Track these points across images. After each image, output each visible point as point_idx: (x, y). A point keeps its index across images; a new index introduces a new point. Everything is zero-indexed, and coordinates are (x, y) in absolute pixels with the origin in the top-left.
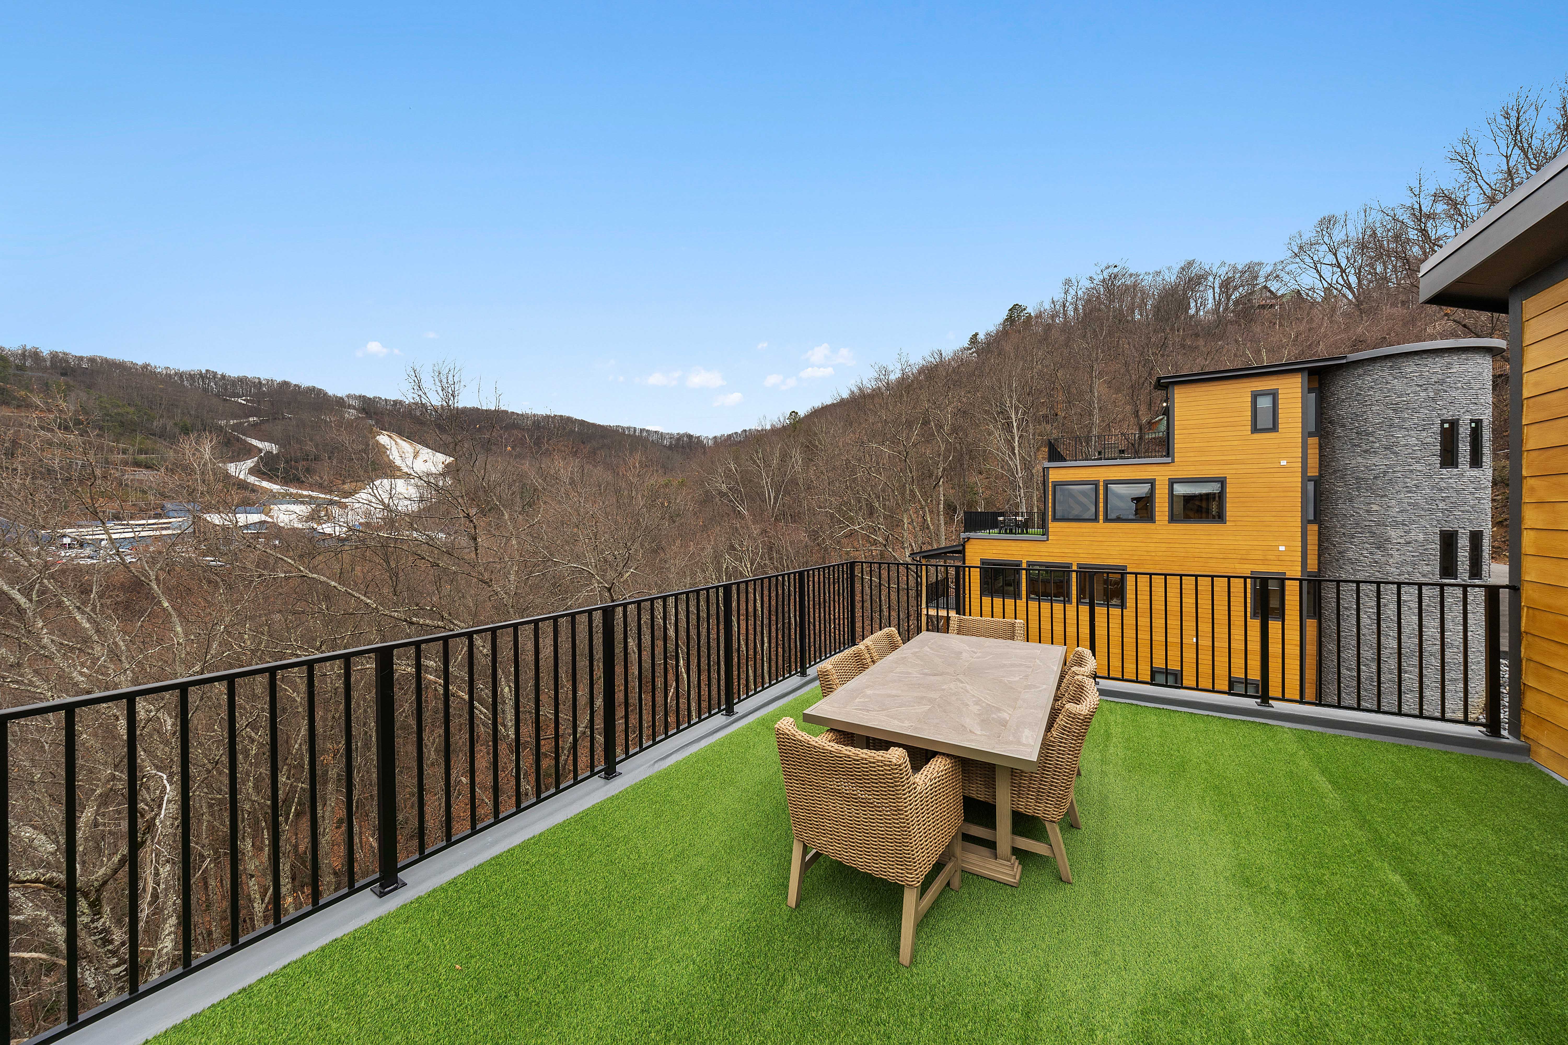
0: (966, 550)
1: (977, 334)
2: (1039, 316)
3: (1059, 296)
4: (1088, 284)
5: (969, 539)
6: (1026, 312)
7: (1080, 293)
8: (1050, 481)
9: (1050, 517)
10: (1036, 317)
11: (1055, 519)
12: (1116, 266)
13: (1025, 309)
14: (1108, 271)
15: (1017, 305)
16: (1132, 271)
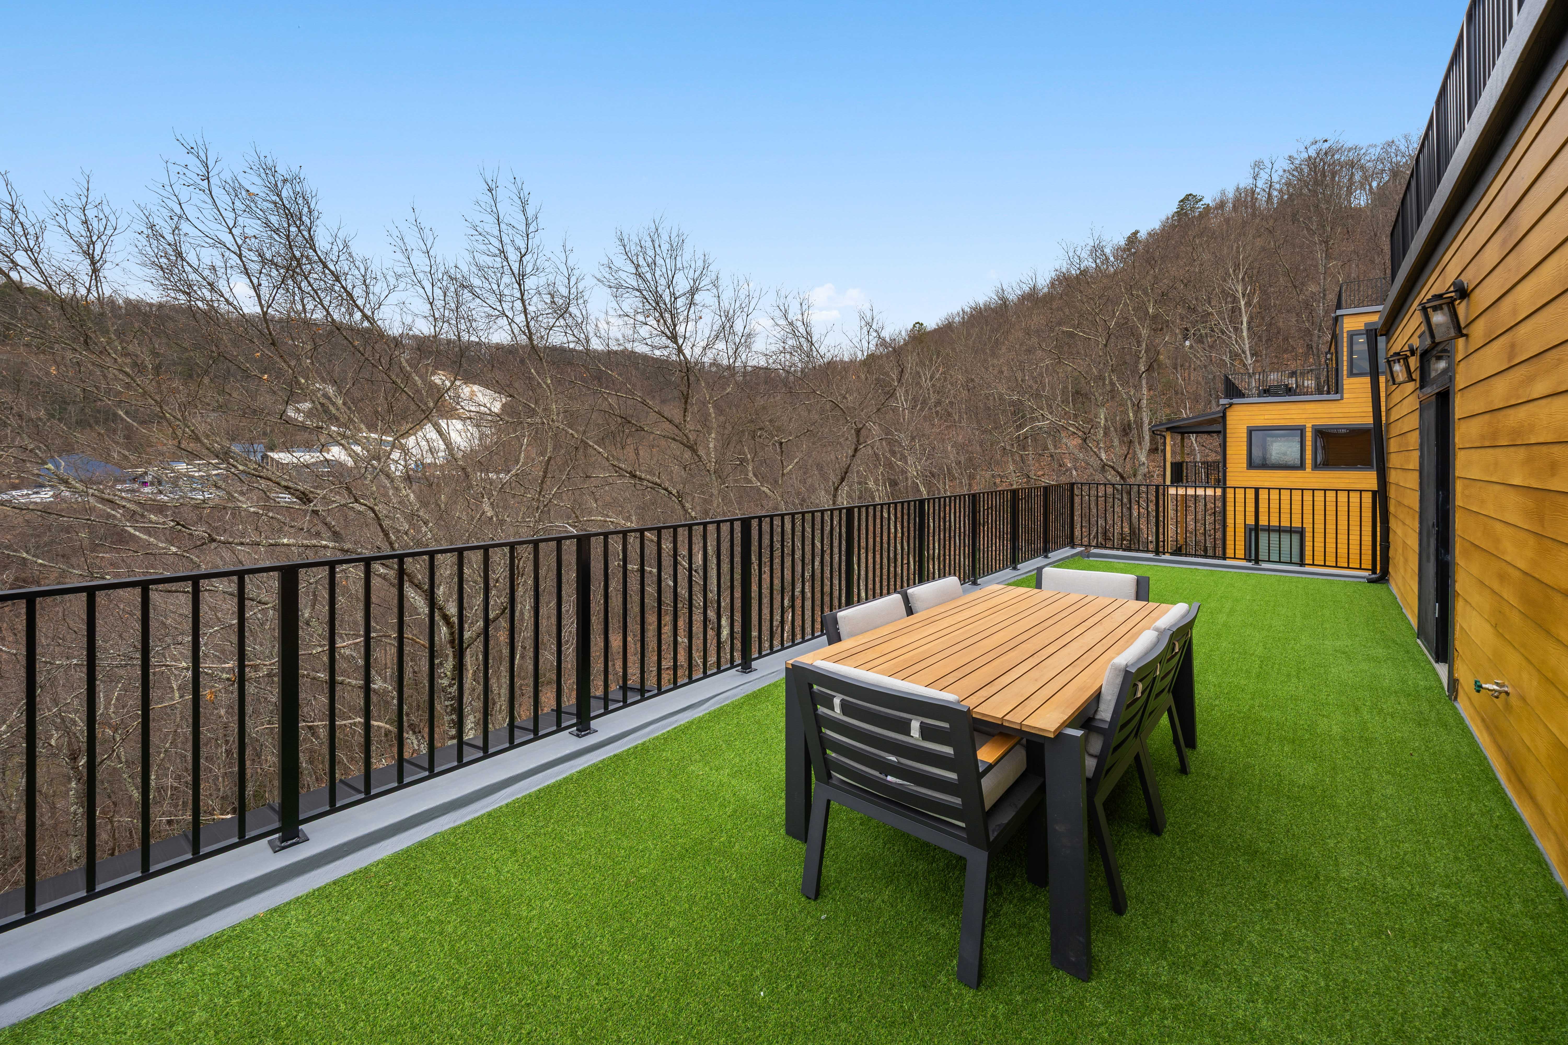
0: (1228, 418)
1: (1137, 232)
2: (1222, 205)
3: (1246, 182)
4: (1287, 165)
5: (1231, 405)
6: (1202, 203)
7: (1276, 178)
8: (1345, 330)
9: (1345, 372)
10: (1216, 208)
11: (1351, 374)
12: (1326, 141)
13: (1200, 200)
14: (1314, 147)
15: (1190, 195)
16: (1349, 144)
